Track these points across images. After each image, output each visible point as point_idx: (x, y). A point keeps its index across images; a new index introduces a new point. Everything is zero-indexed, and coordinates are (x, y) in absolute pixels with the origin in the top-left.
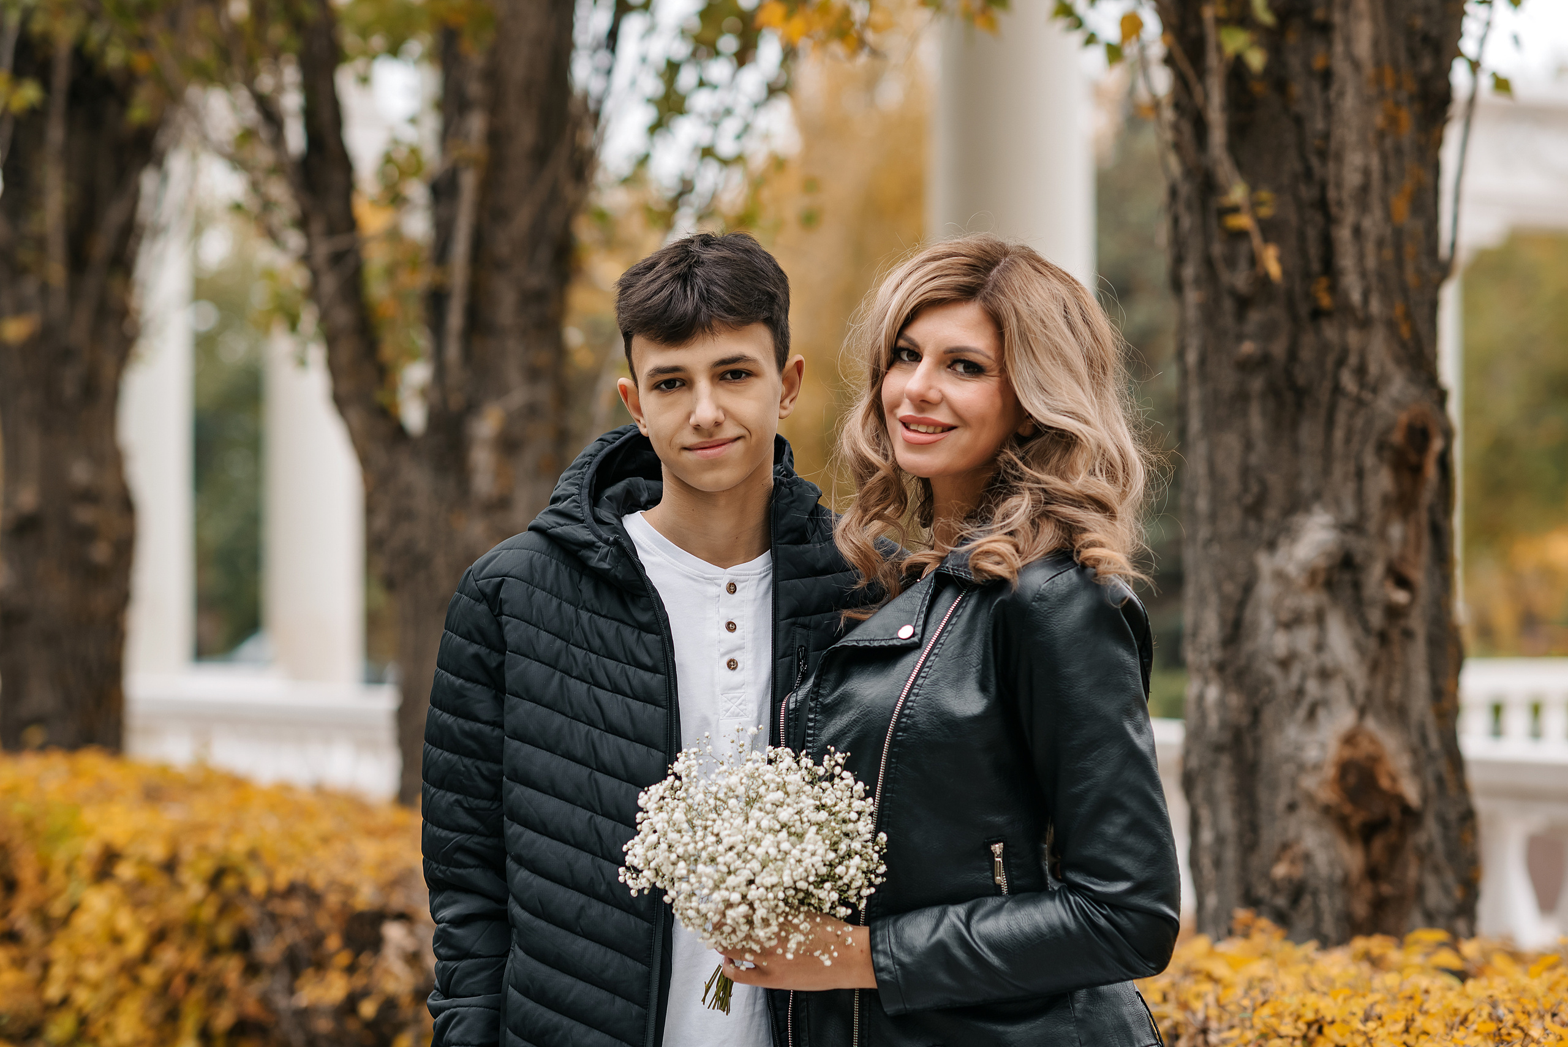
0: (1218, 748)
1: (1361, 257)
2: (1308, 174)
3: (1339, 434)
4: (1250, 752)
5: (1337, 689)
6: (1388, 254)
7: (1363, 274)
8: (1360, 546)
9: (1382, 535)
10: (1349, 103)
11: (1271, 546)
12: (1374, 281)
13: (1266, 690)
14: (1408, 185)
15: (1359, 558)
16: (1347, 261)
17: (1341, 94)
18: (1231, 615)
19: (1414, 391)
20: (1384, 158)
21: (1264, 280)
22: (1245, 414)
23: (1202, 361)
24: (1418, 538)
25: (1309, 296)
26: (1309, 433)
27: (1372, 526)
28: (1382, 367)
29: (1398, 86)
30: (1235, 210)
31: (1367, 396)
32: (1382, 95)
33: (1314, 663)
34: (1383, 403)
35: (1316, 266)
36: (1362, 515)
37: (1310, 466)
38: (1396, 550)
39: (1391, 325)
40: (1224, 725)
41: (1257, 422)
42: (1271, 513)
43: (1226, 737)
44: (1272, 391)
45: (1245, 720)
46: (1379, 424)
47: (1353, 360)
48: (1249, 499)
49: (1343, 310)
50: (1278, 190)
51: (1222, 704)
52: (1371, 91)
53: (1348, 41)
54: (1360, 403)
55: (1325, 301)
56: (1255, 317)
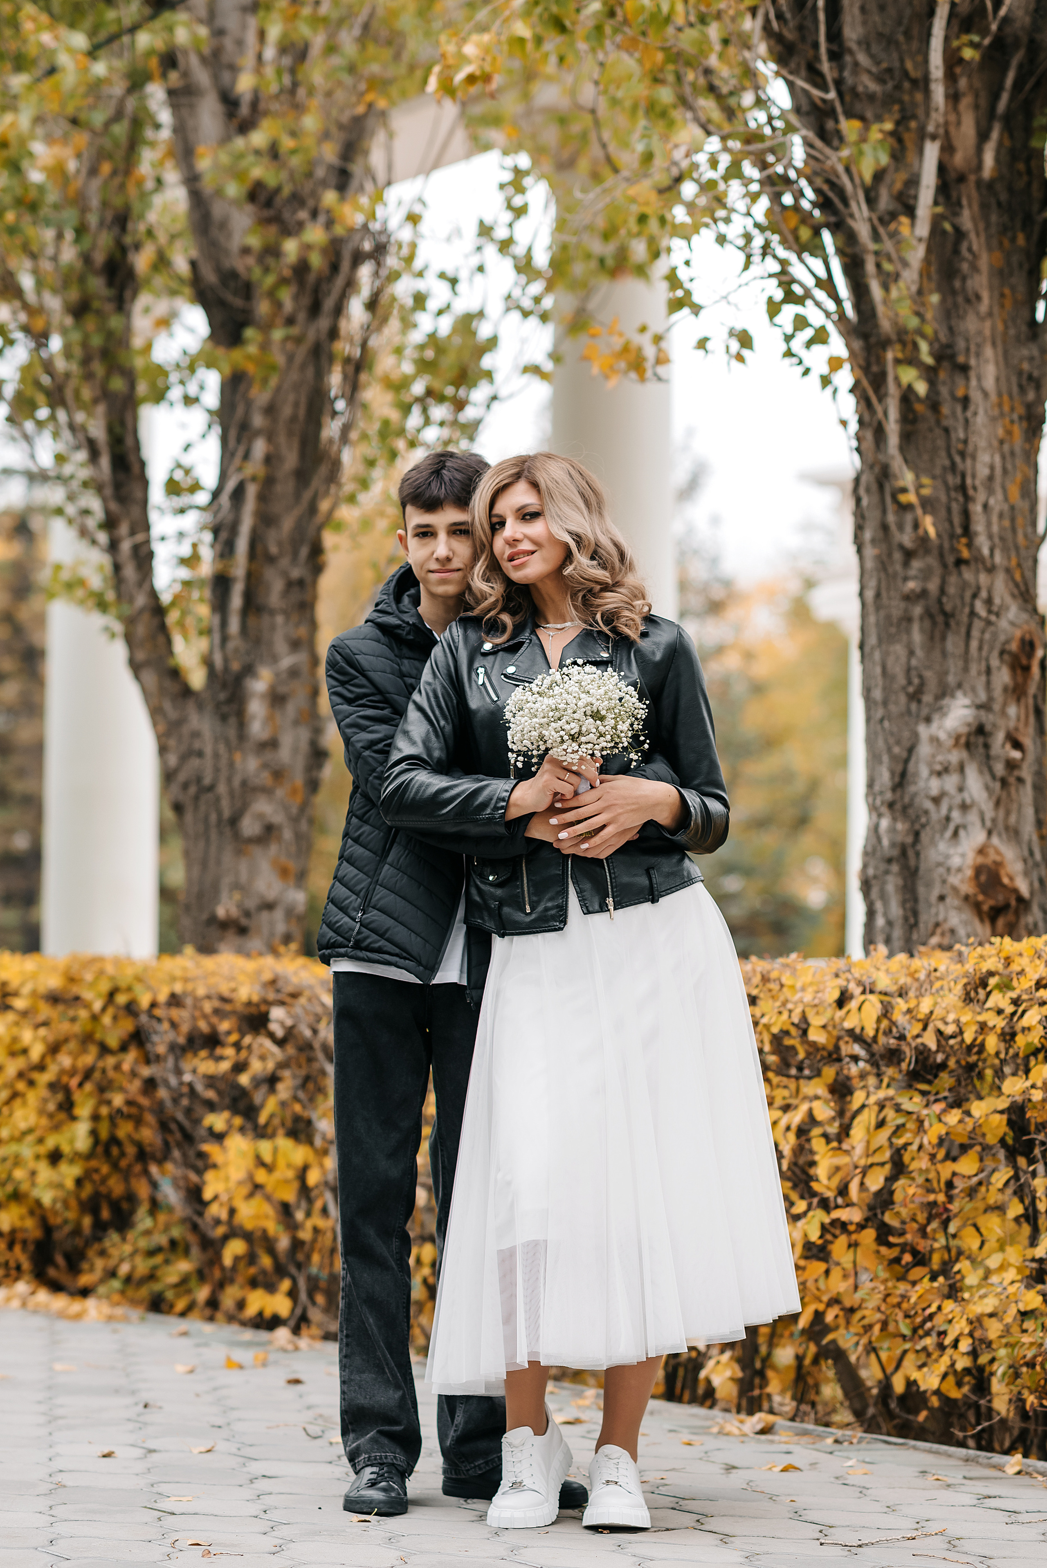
0: (890, 861)
1: (989, 524)
2: (953, 465)
3: (974, 644)
4: (912, 862)
5: (973, 817)
6: (1007, 523)
7: (990, 537)
8: (988, 719)
9: (1003, 713)
10: (980, 420)
11: (928, 720)
12: (997, 540)
13: (923, 820)
14: (1019, 477)
15: (988, 728)
16: (979, 526)
17: (975, 414)
18: (899, 768)
19: (1025, 616)
20: (1003, 458)
21: (924, 540)
22: (908, 632)
23: (878, 595)
24: (1027, 717)
25: (953, 549)
26: (953, 643)
27: (997, 707)
28: (1002, 599)
29: (1012, 409)
30: (904, 490)
31: (993, 618)
32: (1002, 415)
33: (958, 800)
34: (1003, 624)
35: (959, 531)
36: (991, 699)
37: (954, 666)
38: (1012, 724)
39: (1008, 571)
40: (893, 845)
41: (917, 637)
42: (927, 698)
43: (895, 853)
44: (928, 614)
45: (909, 840)
46: (1002, 638)
47: (984, 594)
48: (911, 689)
49: (978, 559)
50: (934, 477)
51: (892, 830)
52: (996, 412)
53: (979, 378)
54: (989, 623)
55: (965, 554)
56: (916, 564)
